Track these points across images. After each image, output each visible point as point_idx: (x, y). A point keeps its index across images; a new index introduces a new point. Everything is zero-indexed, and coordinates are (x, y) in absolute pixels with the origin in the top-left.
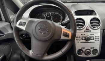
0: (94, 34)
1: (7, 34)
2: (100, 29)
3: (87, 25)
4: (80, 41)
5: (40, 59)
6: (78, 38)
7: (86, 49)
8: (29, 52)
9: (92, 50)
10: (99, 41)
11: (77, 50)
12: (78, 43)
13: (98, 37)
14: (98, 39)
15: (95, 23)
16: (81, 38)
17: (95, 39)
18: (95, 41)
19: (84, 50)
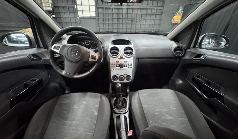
0: (127, 62)
1: (45, 59)
2: (133, 57)
3: (121, 54)
4: (114, 68)
5: (71, 77)
6: (113, 65)
7: (120, 75)
8: (62, 72)
9: (125, 76)
10: (132, 68)
11: (112, 76)
12: (113, 69)
13: (131, 64)
14: (131, 66)
15: (128, 51)
16: (116, 65)
17: (129, 66)
18: (128, 68)
19: (118, 76)
